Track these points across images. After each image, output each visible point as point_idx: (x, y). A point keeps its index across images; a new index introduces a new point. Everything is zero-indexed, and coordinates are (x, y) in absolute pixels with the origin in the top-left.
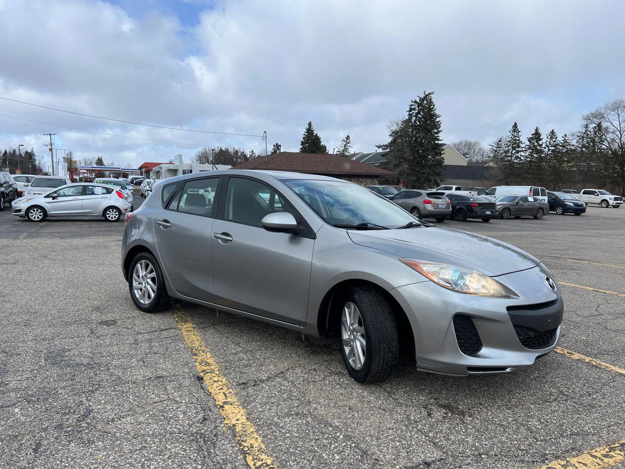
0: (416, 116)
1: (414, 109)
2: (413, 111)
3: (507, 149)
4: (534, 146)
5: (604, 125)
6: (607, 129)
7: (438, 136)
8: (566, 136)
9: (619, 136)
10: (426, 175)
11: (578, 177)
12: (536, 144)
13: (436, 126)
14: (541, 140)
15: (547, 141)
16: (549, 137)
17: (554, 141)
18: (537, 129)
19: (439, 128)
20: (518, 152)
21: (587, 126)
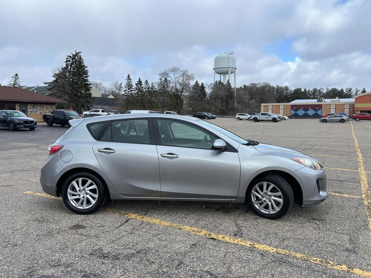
0: (71, 66)
1: (70, 61)
2: (69, 62)
3: (125, 89)
4: (139, 88)
5: (168, 79)
6: (170, 81)
7: (87, 79)
8: (152, 83)
9: (175, 85)
10: (82, 103)
11: (160, 105)
12: (140, 87)
13: (86, 73)
14: (142, 85)
15: (144, 86)
16: (145, 84)
17: (148, 86)
18: (140, 79)
19: (87, 74)
20: (131, 91)
21: (161, 79)
